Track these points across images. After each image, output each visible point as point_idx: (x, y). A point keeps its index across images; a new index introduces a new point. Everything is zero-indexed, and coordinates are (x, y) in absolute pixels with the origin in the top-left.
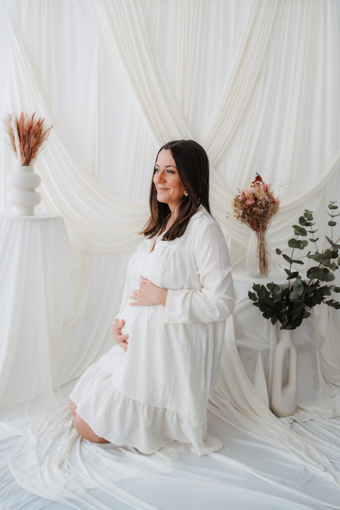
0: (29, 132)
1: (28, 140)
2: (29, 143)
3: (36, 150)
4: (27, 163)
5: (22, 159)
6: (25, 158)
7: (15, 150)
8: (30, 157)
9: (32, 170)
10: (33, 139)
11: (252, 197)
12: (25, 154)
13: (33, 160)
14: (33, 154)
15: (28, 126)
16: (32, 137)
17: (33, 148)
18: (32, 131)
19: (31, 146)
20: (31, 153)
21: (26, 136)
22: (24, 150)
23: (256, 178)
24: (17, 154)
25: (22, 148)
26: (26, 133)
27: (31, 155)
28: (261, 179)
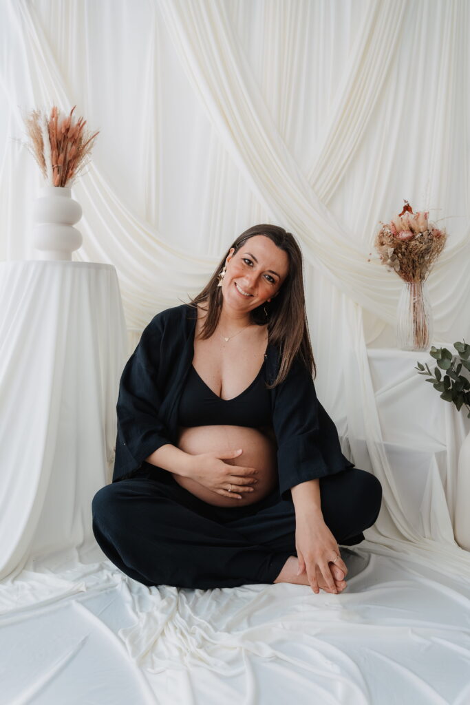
0: (65, 137)
1: (63, 149)
2: (66, 155)
3: (74, 167)
4: (62, 183)
5: (54, 177)
6: (58, 176)
7: (44, 163)
8: (66, 176)
9: (68, 194)
10: (71, 149)
11: (408, 228)
12: (58, 171)
13: (70, 181)
14: (70, 172)
15: (65, 127)
16: (70, 144)
17: (70, 161)
18: (69, 135)
19: (69, 158)
20: (68, 169)
21: (60, 142)
22: (57, 163)
23: (404, 207)
24: (45, 171)
25: (54, 160)
26: (60, 138)
27: (67, 172)
28: (411, 208)
